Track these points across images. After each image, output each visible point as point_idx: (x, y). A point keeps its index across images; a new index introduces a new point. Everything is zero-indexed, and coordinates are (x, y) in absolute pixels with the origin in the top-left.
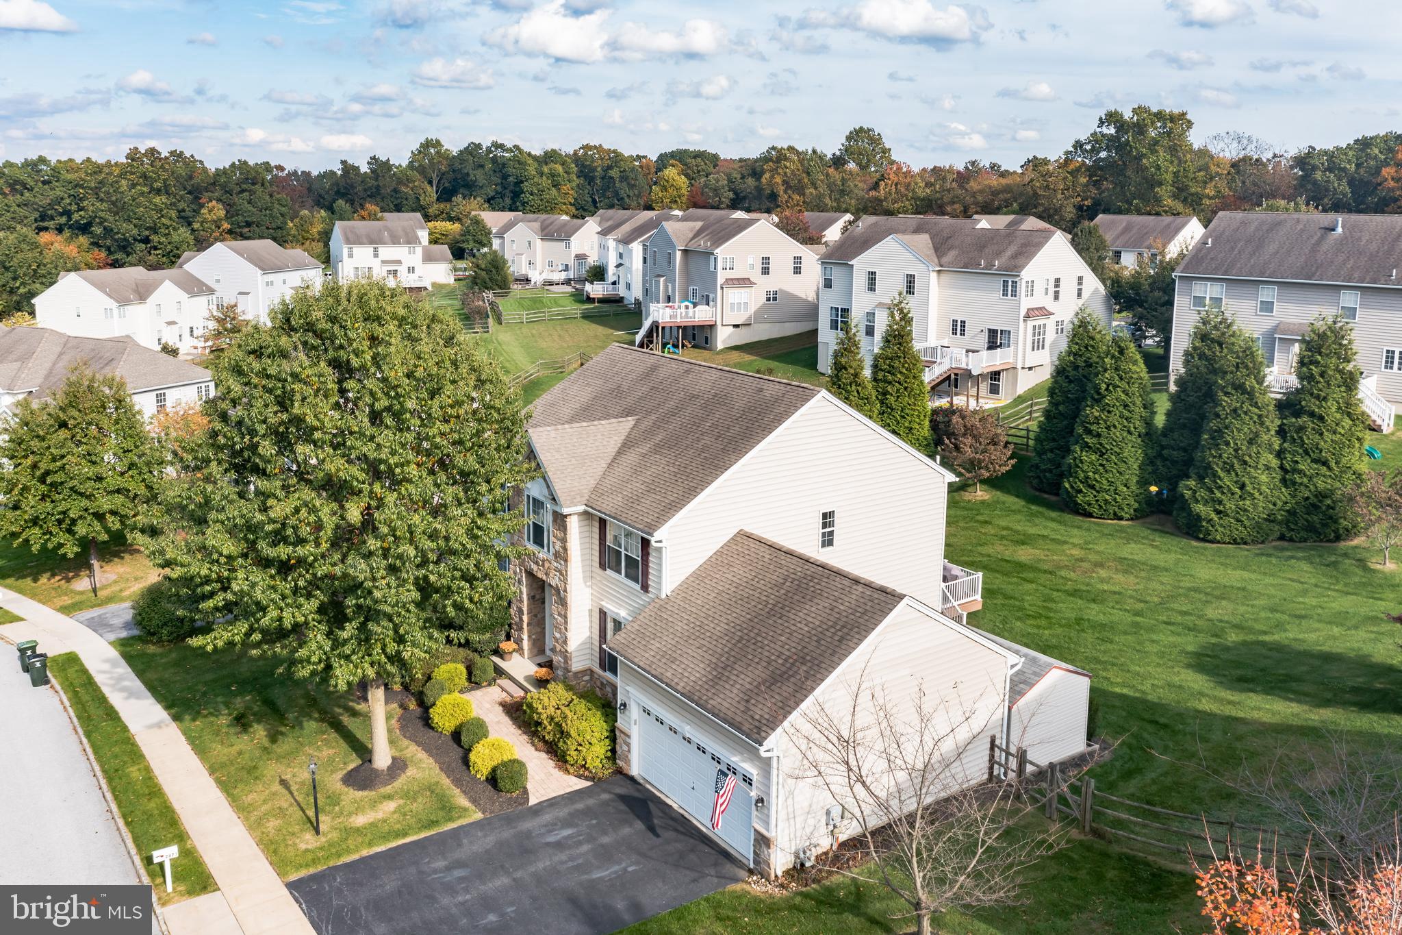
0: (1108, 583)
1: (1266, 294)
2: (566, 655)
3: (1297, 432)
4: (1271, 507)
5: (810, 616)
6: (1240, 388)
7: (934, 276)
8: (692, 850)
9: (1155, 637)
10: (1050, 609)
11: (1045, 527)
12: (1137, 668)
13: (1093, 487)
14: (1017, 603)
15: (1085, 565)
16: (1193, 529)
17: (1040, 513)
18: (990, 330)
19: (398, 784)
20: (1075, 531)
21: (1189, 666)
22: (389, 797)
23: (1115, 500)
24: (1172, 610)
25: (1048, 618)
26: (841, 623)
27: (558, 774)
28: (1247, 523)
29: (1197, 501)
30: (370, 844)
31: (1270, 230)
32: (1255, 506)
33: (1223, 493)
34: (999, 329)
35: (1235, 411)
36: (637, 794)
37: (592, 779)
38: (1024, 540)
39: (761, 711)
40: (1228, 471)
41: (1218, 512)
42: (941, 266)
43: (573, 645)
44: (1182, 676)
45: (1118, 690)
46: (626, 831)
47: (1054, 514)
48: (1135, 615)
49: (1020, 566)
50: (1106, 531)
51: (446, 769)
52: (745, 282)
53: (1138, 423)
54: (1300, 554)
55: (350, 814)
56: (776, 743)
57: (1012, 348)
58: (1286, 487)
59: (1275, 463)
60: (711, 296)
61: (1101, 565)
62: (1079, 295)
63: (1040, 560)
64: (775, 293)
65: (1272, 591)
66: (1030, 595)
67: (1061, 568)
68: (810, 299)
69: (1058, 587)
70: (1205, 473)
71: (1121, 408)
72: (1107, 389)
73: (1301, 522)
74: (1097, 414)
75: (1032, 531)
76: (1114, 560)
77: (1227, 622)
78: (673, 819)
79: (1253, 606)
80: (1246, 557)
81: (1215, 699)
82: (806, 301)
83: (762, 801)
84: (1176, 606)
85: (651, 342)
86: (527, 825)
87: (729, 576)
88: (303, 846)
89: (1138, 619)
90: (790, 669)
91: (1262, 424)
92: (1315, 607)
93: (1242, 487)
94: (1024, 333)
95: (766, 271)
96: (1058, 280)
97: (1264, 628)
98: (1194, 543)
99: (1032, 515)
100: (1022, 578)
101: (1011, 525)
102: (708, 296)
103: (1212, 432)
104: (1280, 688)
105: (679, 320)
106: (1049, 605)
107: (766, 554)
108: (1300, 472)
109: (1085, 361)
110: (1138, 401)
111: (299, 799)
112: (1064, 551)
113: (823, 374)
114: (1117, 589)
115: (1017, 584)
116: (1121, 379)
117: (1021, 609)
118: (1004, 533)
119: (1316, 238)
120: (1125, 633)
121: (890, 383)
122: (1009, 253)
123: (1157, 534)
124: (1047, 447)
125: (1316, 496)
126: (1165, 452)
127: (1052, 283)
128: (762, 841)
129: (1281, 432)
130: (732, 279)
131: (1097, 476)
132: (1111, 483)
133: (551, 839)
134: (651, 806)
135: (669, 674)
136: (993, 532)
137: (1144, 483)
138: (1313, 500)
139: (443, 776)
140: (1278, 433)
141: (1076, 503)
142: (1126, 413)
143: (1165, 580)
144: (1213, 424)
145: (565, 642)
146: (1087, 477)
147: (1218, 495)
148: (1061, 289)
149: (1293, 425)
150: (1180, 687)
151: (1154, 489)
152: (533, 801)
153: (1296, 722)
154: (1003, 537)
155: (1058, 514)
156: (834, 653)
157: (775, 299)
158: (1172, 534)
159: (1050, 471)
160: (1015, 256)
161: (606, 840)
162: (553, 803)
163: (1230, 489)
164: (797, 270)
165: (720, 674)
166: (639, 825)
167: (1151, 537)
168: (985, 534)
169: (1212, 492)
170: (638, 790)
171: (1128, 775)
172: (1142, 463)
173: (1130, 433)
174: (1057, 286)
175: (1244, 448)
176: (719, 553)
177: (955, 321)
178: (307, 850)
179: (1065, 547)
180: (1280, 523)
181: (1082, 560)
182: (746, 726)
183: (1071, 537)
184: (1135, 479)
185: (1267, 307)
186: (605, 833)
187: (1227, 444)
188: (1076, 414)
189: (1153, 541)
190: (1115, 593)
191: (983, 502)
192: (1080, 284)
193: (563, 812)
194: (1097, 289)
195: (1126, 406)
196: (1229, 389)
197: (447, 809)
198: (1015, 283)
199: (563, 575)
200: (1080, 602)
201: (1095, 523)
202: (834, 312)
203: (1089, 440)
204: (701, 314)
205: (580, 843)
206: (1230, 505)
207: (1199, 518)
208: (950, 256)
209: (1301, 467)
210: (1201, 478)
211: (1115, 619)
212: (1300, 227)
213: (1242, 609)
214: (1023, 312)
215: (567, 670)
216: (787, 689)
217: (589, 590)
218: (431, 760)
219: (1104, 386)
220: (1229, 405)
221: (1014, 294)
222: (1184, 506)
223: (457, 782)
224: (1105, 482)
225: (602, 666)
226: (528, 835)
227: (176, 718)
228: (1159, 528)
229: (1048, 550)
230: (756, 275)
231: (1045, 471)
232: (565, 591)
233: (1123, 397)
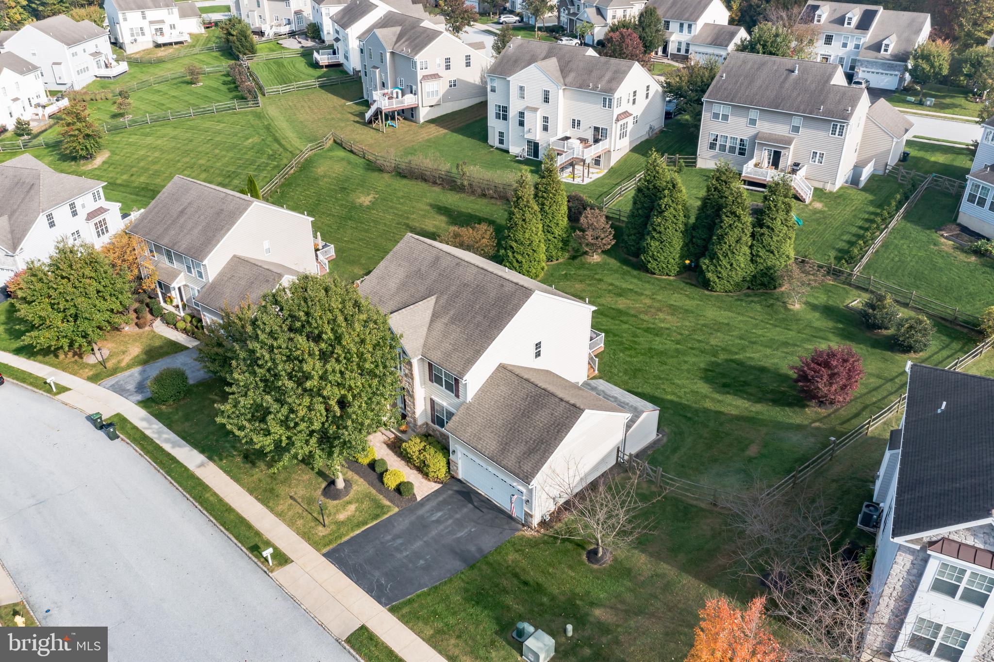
0: (663, 322)
1: (753, 114)
2: (415, 420)
3: (760, 236)
4: (745, 274)
5: (542, 417)
6: (733, 213)
7: (561, 92)
8: (496, 518)
9: (686, 359)
10: (635, 342)
11: (631, 283)
12: (678, 381)
13: (656, 260)
14: (620, 339)
15: (653, 310)
16: (706, 284)
17: (629, 272)
18: (595, 127)
19: (352, 494)
20: (647, 285)
21: (701, 378)
22: (349, 503)
23: (667, 266)
24: (694, 339)
25: (635, 349)
26: (557, 423)
27: (425, 481)
28: (732, 283)
29: (709, 272)
30: (353, 530)
31: (759, 68)
32: (737, 274)
33: (722, 268)
34: (601, 127)
35: (730, 225)
36: (464, 490)
37: (442, 483)
38: (621, 293)
39: (527, 468)
40: (725, 257)
41: (719, 277)
42: (566, 85)
43: (417, 415)
44: (698, 385)
45: (669, 397)
46: (465, 510)
47: (635, 273)
48: (677, 344)
49: (620, 312)
50: (663, 285)
51: (371, 484)
52: (436, 76)
53: (681, 226)
54: (756, 299)
55: (335, 514)
56: (535, 483)
57: (608, 139)
58: (753, 263)
59: (748, 251)
60: (414, 87)
61: (659, 310)
62: (647, 97)
63: (630, 308)
64: (455, 81)
65: (741, 325)
66: (626, 332)
67: (641, 313)
68: (477, 83)
69: (640, 326)
70: (713, 257)
71: (672, 218)
72: (665, 207)
73: (758, 282)
74: (659, 221)
75: (625, 285)
76: (667, 306)
77: (720, 347)
78: (483, 501)
79: (732, 336)
80: (731, 301)
81: (713, 400)
82: (475, 84)
83: (528, 501)
84: (696, 337)
85: (377, 119)
86: (421, 512)
87: (499, 392)
88: (321, 534)
89: (678, 346)
90: (536, 446)
91: (744, 232)
92: (760, 335)
93: (731, 265)
94: (615, 130)
95: (448, 67)
96: (635, 92)
97: (736, 351)
98: (706, 292)
99: (624, 274)
100: (621, 321)
101: (613, 282)
102: (411, 87)
103: (718, 235)
104: (741, 391)
105: (394, 106)
106: (636, 339)
107: (516, 379)
108: (760, 257)
109: (654, 185)
110: (681, 214)
111: (306, 508)
112: (641, 301)
113: (492, 147)
114: (667, 326)
115: (619, 325)
116: (673, 201)
117: (622, 343)
118: (610, 288)
119: (783, 77)
120: (672, 357)
121: (545, 199)
122: (607, 78)
123: (688, 286)
124: (632, 232)
125: (767, 269)
126: (694, 240)
127: (632, 94)
128: (528, 515)
129: (753, 235)
130: (427, 76)
131: (659, 255)
132: (665, 258)
133: (434, 519)
134: (472, 496)
135: (480, 447)
136: (604, 287)
137: (682, 257)
138: (765, 271)
139: (372, 489)
140: (751, 236)
141: (647, 267)
142: (675, 220)
143: (690, 319)
144: (719, 232)
145: (414, 413)
146: (653, 255)
147: (719, 268)
148: (637, 97)
149: (759, 232)
150: (697, 392)
151: (687, 262)
152: (419, 499)
153: (746, 414)
154: (610, 291)
155: (638, 272)
156: (555, 439)
157: (455, 85)
158: (695, 286)
159: (633, 246)
160: (610, 81)
161: (458, 516)
162: (428, 498)
163: (725, 266)
164: (468, 64)
165: (505, 447)
166: (470, 506)
167: (685, 289)
168: (600, 289)
169: (716, 267)
170: (464, 487)
171: (675, 450)
172: (682, 247)
173: (676, 230)
174: (635, 95)
175: (733, 245)
176: (491, 377)
177: (574, 120)
178: (324, 536)
179: (643, 297)
180: (748, 282)
181: (650, 307)
182: (521, 476)
183: (645, 290)
184: (678, 256)
185: (753, 122)
186: (456, 512)
187: (725, 243)
188: (648, 217)
189: (686, 291)
190: (667, 329)
191: (597, 264)
192: (648, 90)
193: (433, 503)
194: (657, 91)
195: (675, 217)
196: (729, 214)
197: (382, 508)
198: (610, 100)
199: (412, 385)
200: (650, 336)
201: (656, 279)
202: (497, 108)
203: (656, 236)
204: (409, 100)
205: (447, 519)
206: (724, 274)
207: (709, 280)
208: (571, 77)
209: (761, 254)
210: (711, 259)
211: (667, 347)
212: (775, 68)
213: (727, 338)
214: (615, 117)
215: (415, 425)
216: (537, 457)
217: (424, 389)
218: (362, 480)
219: (663, 206)
220: (728, 223)
221: (610, 107)
222: (702, 272)
223: (380, 492)
224: (663, 258)
225: (433, 421)
226: (422, 518)
227: (210, 458)
228: (689, 281)
229: (634, 300)
230: (442, 72)
231: (631, 245)
232: (413, 392)
233: (674, 212)
